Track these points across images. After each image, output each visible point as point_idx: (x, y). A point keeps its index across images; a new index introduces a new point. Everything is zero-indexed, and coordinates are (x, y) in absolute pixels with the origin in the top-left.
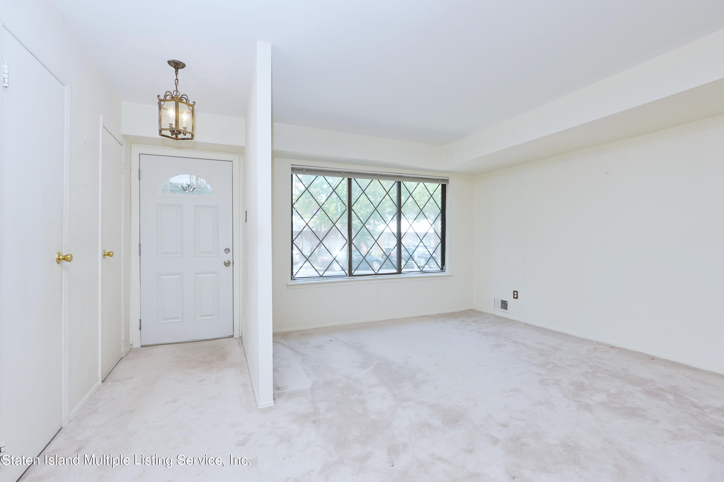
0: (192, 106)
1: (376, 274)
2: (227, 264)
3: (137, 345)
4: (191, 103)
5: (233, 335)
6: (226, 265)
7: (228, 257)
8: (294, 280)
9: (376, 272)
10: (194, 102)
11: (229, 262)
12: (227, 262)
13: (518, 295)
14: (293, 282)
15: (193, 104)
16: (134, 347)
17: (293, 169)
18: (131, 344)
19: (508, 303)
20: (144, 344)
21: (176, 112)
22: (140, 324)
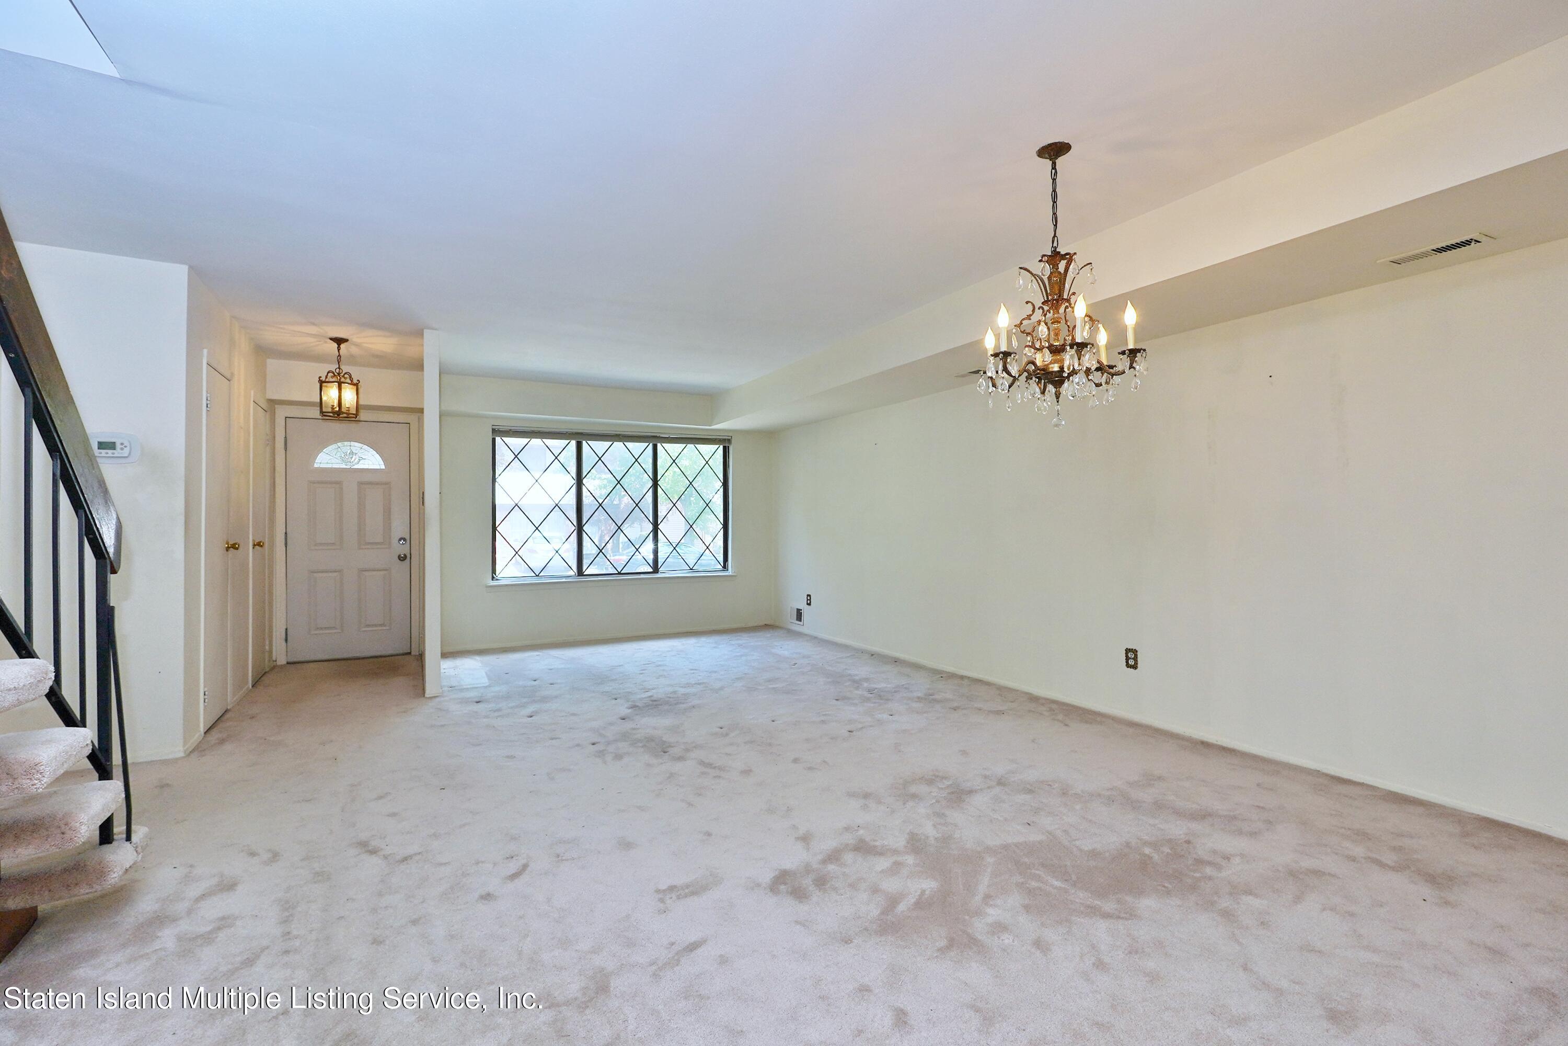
0: (356, 385)
1: (619, 573)
2: (402, 558)
3: (282, 661)
4: (355, 381)
5: (409, 651)
6: (400, 559)
7: (404, 550)
8: (497, 580)
9: (619, 571)
10: (358, 380)
11: (405, 556)
12: (402, 556)
13: (812, 600)
14: (495, 583)
15: (358, 382)
16: (279, 663)
17: (494, 431)
18: (274, 659)
19: (802, 611)
20: (291, 660)
21: (339, 392)
22: (286, 635)
